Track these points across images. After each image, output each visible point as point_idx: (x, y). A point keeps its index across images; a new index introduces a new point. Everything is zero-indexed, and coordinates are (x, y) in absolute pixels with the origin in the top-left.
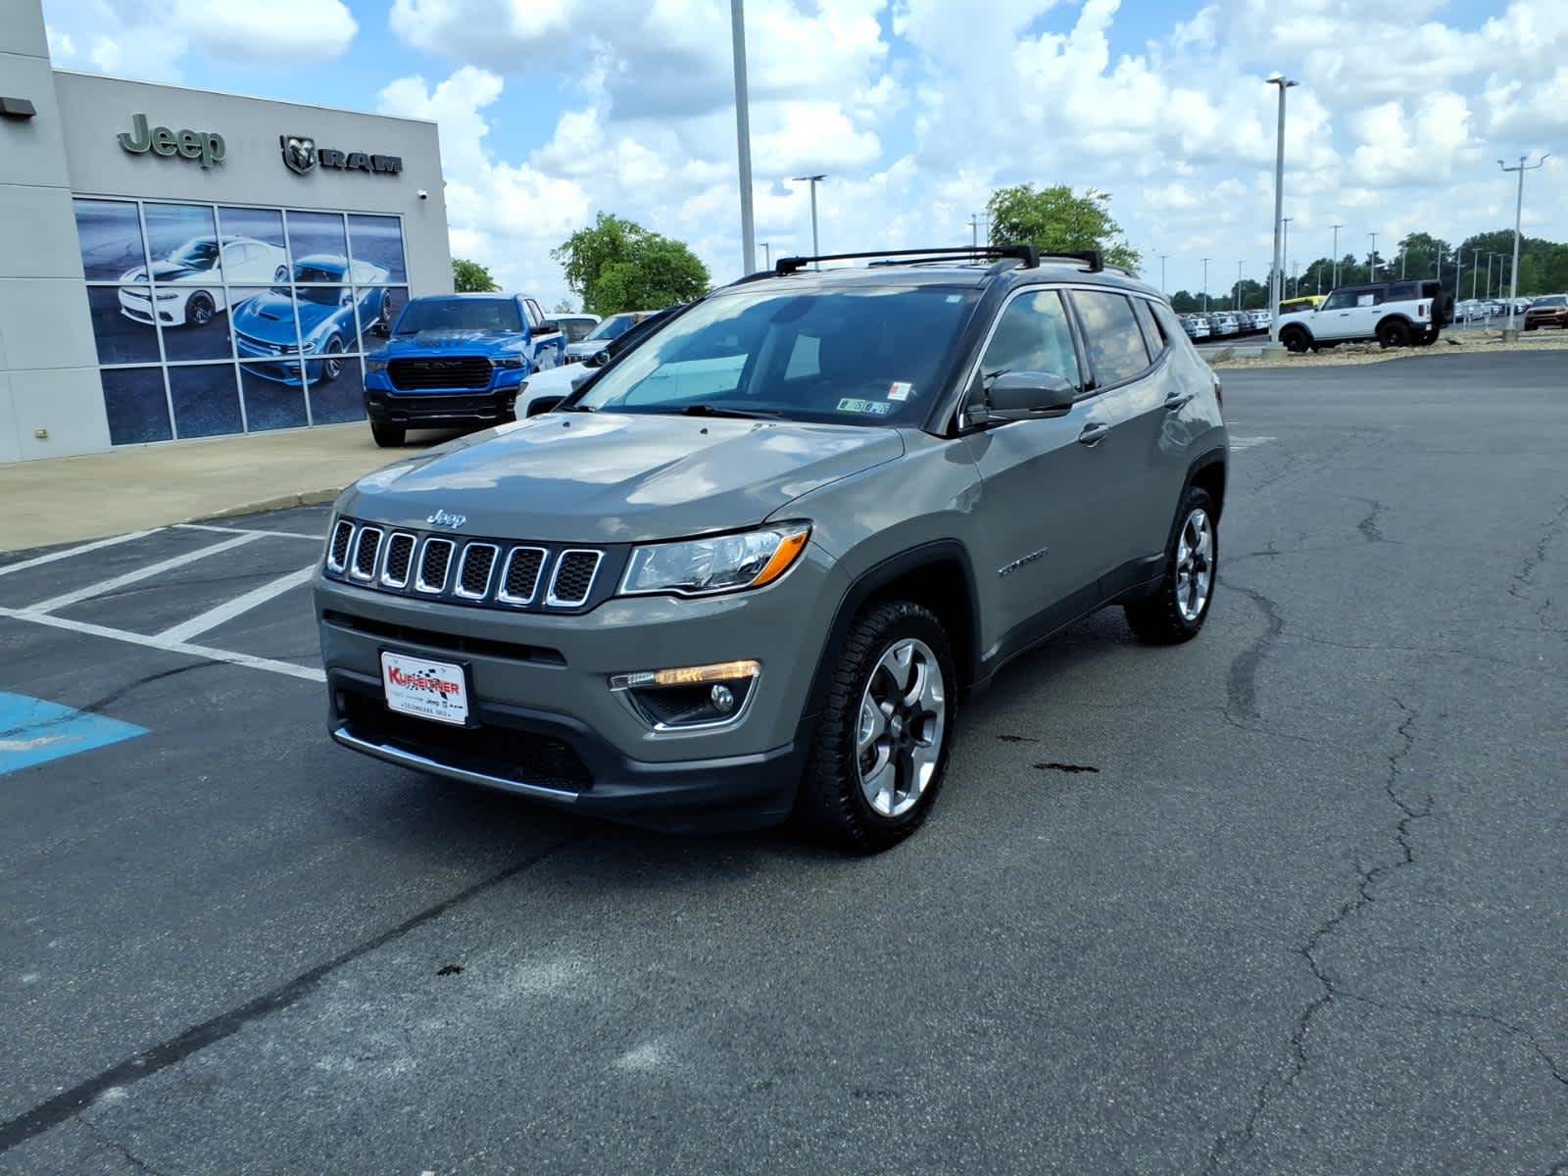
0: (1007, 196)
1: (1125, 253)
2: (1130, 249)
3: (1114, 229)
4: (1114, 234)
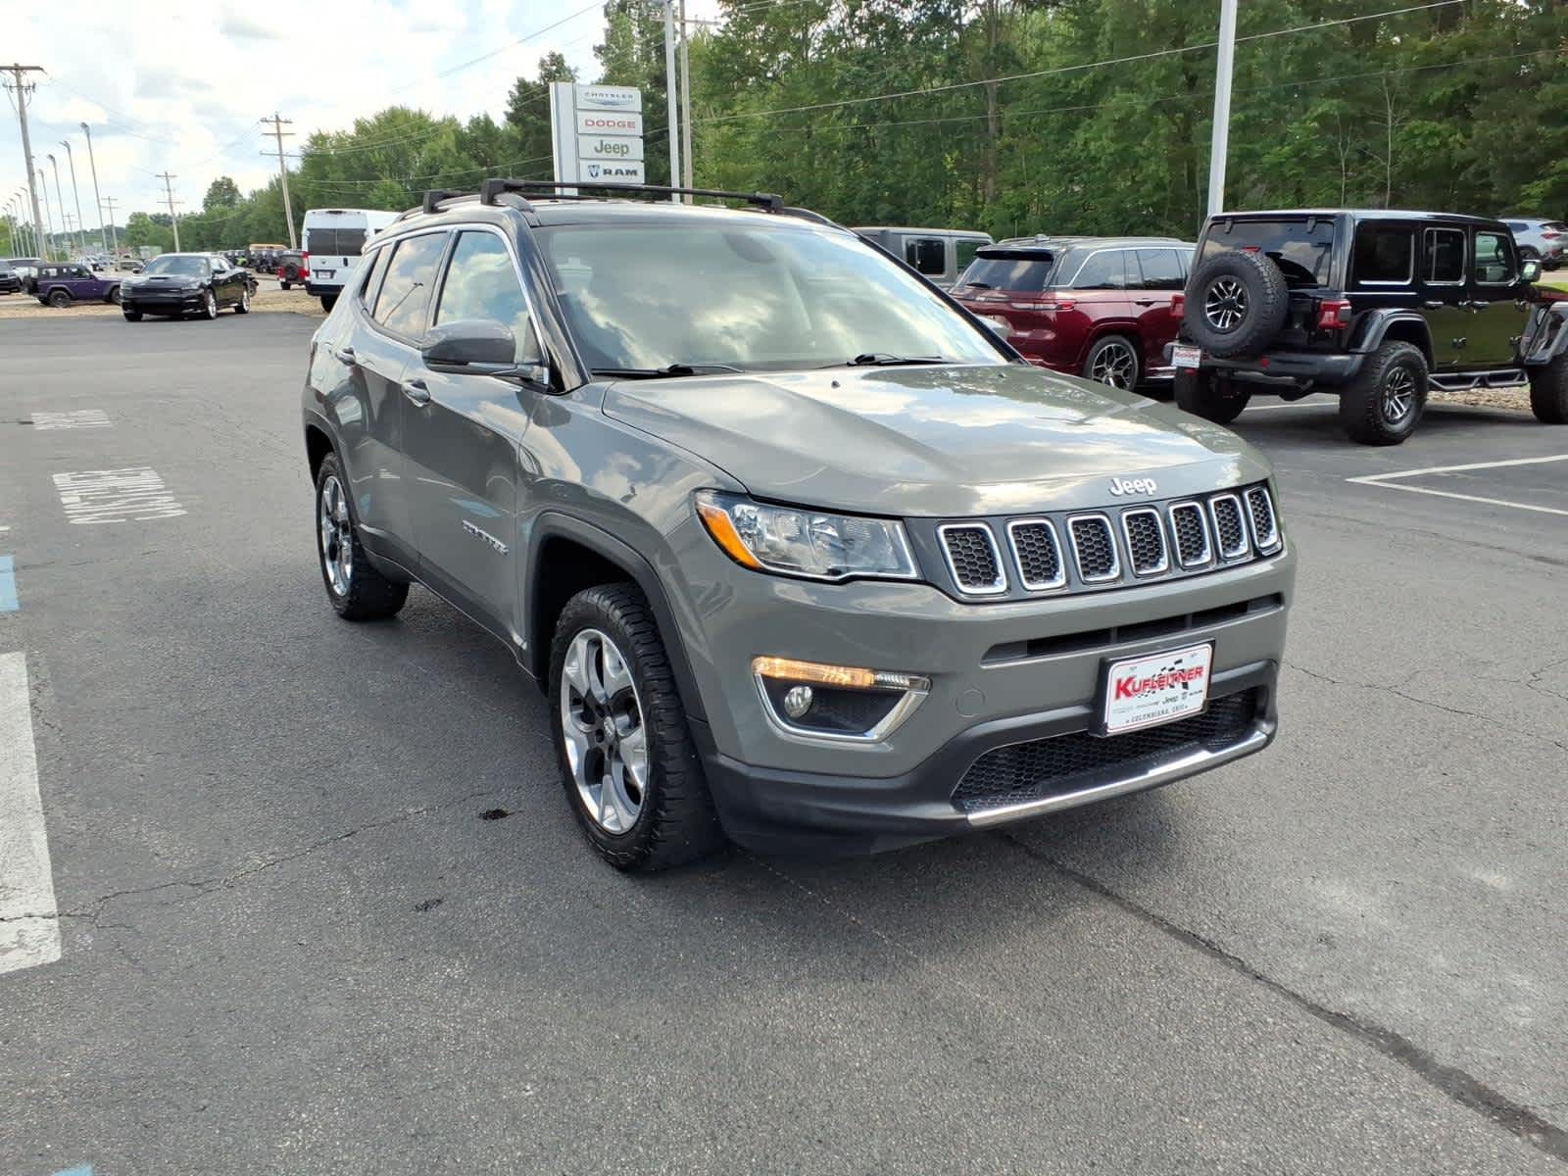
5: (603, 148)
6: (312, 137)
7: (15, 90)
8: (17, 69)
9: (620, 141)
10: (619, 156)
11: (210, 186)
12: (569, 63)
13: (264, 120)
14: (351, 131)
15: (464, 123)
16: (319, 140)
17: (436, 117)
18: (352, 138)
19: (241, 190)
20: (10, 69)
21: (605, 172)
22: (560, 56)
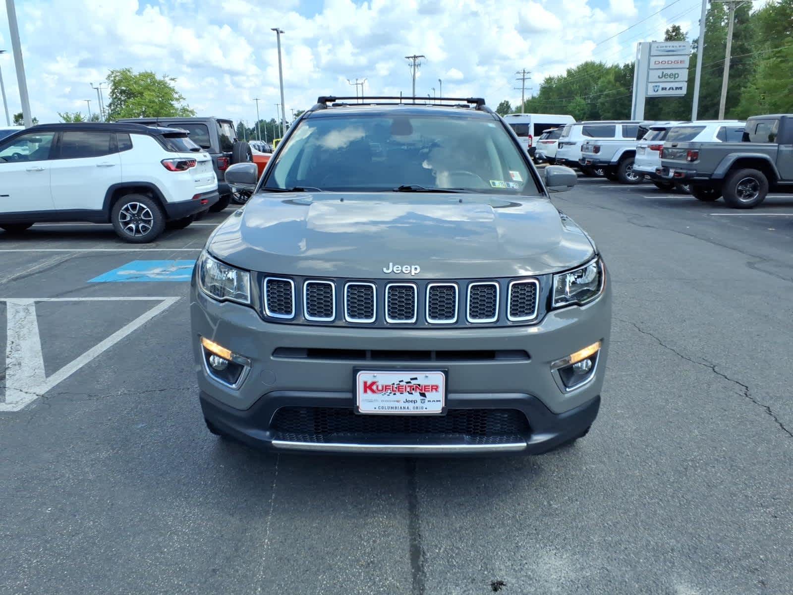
0: (119, 74)
1: (188, 111)
2: (190, 109)
3: (181, 97)
4: (181, 100)
5: (664, 76)
6: (546, 79)
7: (413, 67)
8: (415, 57)
9: (674, 72)
10: (672, 80)
11: (498, 105)
12: (683, 30)
13: (518, 73)
14: (565, 75)
15: (622, 66)
16: (549, 80)
17: (609, 65)
18: (565, 78)
19: (511, 106)
20: (412, 57)
21: (663, 89)
22: (679, 27)
